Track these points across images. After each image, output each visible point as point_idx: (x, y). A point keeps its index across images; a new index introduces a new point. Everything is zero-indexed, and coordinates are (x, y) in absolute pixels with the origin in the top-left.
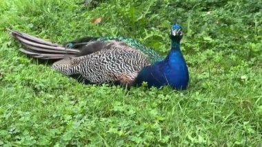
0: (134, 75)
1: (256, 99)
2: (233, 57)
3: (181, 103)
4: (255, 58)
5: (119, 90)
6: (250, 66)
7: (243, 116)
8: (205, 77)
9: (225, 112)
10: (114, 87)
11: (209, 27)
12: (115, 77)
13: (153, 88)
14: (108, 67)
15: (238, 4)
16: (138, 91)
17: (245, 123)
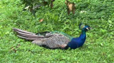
0: (65, 45)
1: (107, 52)
2: (96, 35)
3: (84, 55)
4: (104, 35)
5: (61, 51)
6: (102, 38)
7: (104, 58)
8: (88, 44)
9: (98, 57)
10: (59, 50)
11: (85, 21)
12: (59, 46)
13: (73, 50)
14: (56, 42)
15: (93, 7)
16: (68, 51)
17: (104, 60)
